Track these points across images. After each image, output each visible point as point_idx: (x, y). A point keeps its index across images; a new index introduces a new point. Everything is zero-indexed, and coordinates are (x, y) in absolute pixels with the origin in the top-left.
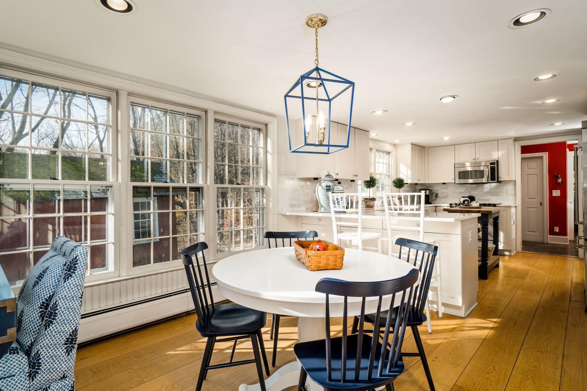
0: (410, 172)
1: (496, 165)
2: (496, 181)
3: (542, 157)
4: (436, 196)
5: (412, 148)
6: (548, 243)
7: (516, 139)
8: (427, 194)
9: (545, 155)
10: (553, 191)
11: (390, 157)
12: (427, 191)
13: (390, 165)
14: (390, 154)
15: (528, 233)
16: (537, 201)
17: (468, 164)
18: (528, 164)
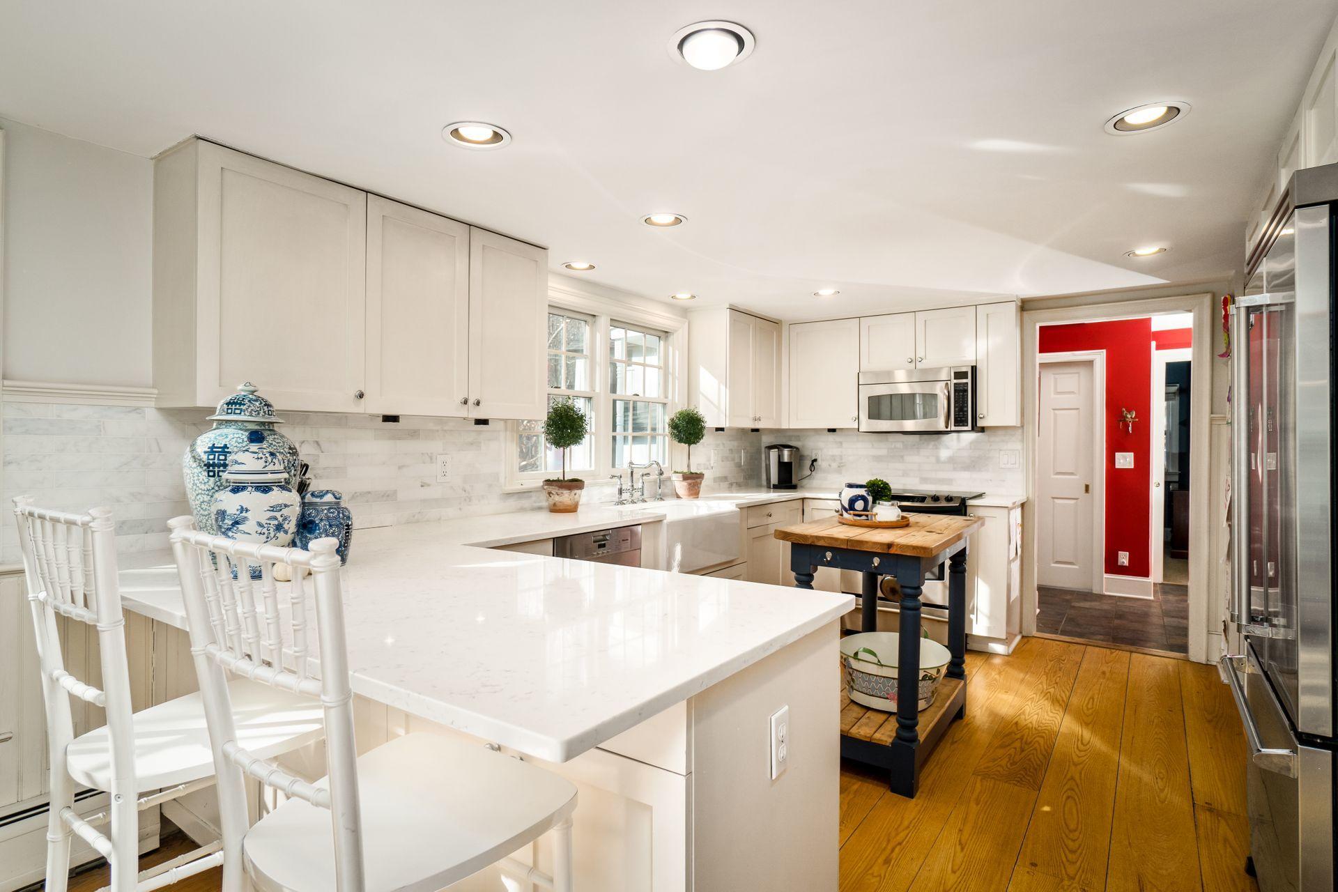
0: (725, 393)
1: (969, 381)
2: (969, 427)
3: (1090, 363)
4: (812, 464)
5: (733, 322)
6: (1101, 597)
7: (1026, 306)
8: (786, 459)
9: (1099, 357)
10: (1118, 455)
11: (671, 349)
12: (786, 452)
13: (671, 370)
14: (671, 338)
15: (1053, 565)
16: (1077, 481)
17: (900, 375)
18: (1056, 380)
